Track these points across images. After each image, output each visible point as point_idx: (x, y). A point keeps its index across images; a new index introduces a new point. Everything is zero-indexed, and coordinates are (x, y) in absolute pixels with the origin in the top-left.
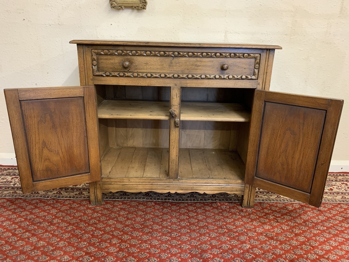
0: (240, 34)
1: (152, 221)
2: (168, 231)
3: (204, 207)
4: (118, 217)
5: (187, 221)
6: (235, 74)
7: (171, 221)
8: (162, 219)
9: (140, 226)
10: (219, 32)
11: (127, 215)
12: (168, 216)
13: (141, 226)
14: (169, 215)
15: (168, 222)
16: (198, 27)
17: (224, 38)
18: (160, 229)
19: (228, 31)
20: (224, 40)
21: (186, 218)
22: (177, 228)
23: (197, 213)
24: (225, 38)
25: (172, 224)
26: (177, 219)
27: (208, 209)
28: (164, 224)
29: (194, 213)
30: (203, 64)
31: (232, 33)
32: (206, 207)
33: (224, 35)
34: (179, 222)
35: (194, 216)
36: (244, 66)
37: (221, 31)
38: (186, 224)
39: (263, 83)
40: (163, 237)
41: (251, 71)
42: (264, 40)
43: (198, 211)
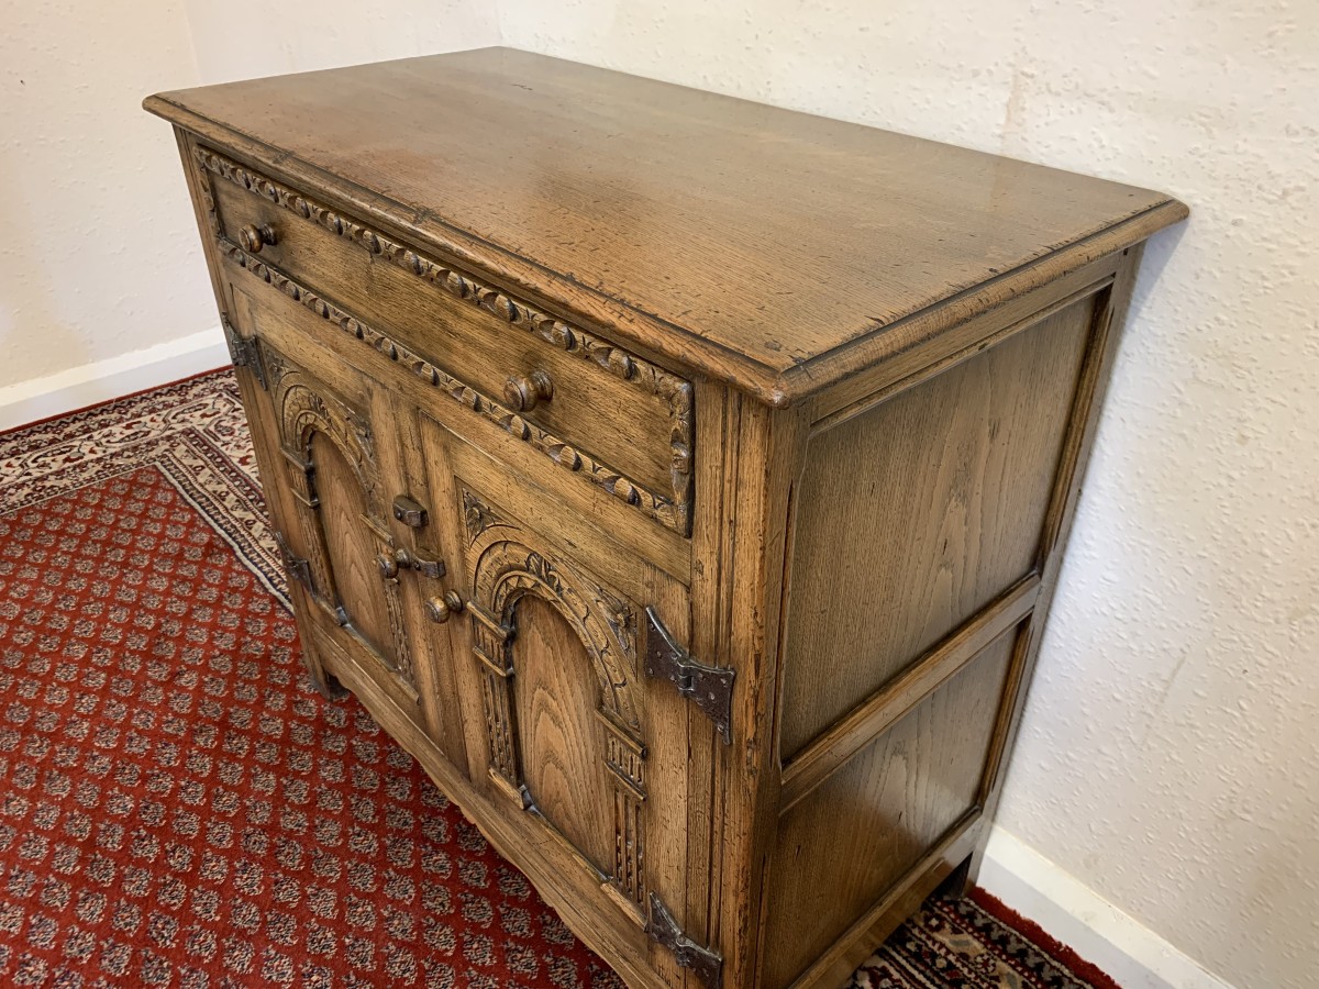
0: (1111, 111)
1: (345, 871)
2: (324, 951)
3: (556, 960)
4: (302, 777)
5: (426, 966)
6: (592, 451)
7: (387, 919)
8: (380, 889)
9: (297, 862)
10: (976, 74)
11: (330, 789)
12: (411, 891)
13: (299, 865)
14: (418, 890)
15: (380, 914)
16: (862, 29)
17: (1002, 121)
18: (320, 920)
19: (1032, 76)
20: (1001, 137)
21: (444, 947)
22: (359, 966)
23: (502, 962)
24: (1008, 119)
25: (369, 936)
26: (419, 927)
27: (557, 980)
28: (360, 910)
29: (496, 951)
30: (463, 328)
31: (1058, 94)
32: (563, 966)
33: (1006, 96)
34: (401, 945)
35: (476, 967)
36: (622, 419)
37: (990, 72)
38: (407, 975)
39: (719, 573)
40: (281, 958)
41: (660, 470)
42: (1302, 189)
43: (519, 956)
